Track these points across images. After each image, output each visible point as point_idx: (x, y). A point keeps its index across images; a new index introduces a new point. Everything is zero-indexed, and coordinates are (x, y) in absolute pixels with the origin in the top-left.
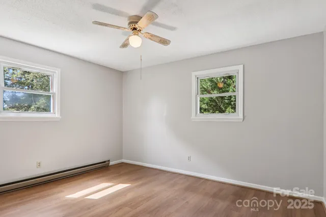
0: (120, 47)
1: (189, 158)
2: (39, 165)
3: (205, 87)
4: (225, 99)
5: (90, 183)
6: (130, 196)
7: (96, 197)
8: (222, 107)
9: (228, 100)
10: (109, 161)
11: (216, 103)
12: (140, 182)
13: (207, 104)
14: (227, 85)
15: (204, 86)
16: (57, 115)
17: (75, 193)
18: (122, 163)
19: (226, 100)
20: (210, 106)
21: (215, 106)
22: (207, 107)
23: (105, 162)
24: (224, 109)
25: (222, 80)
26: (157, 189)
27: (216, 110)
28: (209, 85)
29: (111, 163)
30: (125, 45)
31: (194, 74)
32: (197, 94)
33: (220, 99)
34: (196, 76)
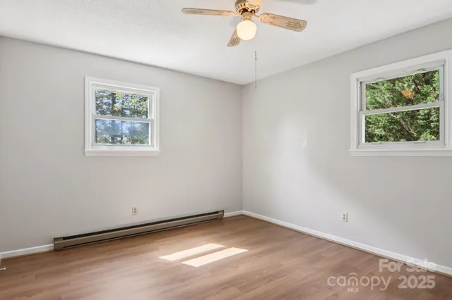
0: (228, 45)
1: (345, 217)
2: (135, 211)
3: (381, 101)
4: (418, 119)
5: (193, 241)
6: (242, 269)
7: (196, 263)
8: (412, 131)
9: (423, 119)
10: (223, 211)
11: (402, 125)
12: (261, 249)
13: (384, 127)
14: (423, 95)
15: (378, 99)
16: (156, 148)
17: (172, 253)
18: (242, 215)
19: (420, 119)
20: (390, 130)
21: (399, 131)
22: (383, 133)
23: (217, 212)
24: (415, 135)
25: (413, 87)
26: (287, 263)
27: (400, 138)
28: (388, 98)
29: (226, 215)
30: (235, 41)
31: (354, 76)
32: (361, 110)
33: (408, 119)
34: (358, 80)
